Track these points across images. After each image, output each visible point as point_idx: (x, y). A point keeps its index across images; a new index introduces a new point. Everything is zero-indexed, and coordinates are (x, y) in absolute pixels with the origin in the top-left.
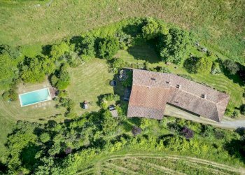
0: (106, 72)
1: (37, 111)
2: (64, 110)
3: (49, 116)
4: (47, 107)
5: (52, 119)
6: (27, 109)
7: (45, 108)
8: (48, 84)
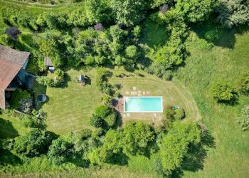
0: (49, 114)
1: (144, 87)
2: (111, 81)
3: (131, 77)
4: (131, 89)
5: (128, 73)
6: (156, 92)
7: (134, 88)
8: (124, 116)
